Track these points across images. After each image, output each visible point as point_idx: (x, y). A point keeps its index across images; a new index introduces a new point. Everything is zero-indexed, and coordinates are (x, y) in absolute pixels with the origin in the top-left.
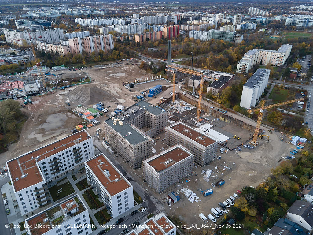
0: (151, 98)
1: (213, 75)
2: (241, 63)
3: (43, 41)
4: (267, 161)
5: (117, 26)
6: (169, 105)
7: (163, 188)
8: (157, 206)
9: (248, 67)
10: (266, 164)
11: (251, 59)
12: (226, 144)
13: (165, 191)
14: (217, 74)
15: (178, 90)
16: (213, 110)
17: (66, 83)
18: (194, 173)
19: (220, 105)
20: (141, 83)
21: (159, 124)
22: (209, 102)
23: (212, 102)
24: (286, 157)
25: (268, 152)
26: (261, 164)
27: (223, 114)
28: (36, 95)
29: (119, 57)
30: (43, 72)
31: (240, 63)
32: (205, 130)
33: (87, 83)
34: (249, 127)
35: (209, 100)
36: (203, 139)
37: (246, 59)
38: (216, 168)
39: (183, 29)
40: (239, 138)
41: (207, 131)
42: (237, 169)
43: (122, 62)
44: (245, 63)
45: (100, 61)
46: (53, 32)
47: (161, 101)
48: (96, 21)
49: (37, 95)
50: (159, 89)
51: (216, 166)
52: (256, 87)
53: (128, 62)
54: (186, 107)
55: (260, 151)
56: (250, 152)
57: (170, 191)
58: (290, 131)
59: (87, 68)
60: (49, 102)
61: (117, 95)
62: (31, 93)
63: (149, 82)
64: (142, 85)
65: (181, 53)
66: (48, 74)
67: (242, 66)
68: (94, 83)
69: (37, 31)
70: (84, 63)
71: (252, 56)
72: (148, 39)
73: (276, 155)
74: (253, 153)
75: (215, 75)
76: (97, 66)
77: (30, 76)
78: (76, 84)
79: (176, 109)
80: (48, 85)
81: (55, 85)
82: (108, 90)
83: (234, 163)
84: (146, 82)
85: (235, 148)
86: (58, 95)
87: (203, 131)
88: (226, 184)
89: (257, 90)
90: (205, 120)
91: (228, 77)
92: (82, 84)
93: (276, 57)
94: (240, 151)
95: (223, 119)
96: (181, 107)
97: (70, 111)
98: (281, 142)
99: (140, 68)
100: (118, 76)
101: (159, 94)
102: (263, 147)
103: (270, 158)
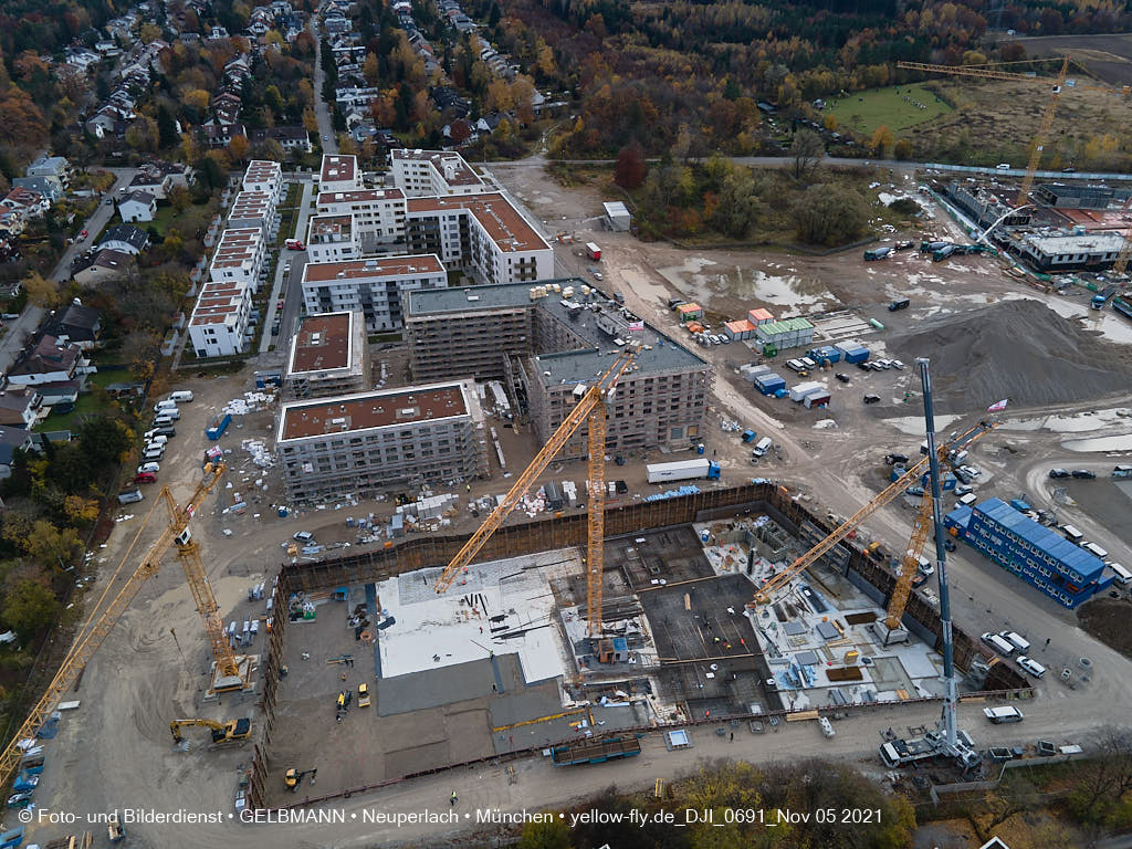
4: (131, 637)
10: (126, 622)
25: (150, 685)
26: (142, 605)
83: (228, 532)
101: (1015, 580)
102: (182, 695)
103: (126, 657)
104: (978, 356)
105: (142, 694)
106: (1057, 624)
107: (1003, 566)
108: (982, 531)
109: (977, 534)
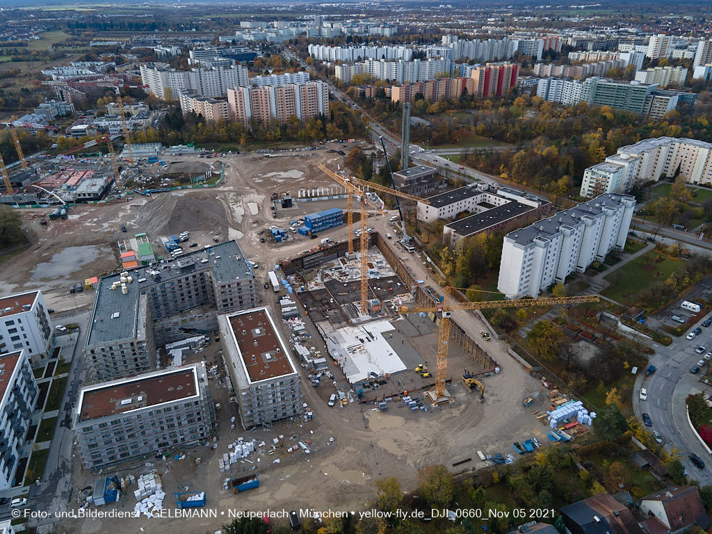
0: (302, 237)
1: (493, 197)
2: (593, 173)
3: (187, 92)
4: (428, 453)
5: (375, 63)
6: (339, 259)
7: (104, 460)
8: (56, 501)
9: (609, 184)
10: (419, 461)
11: (626, 164)
12: (382, 383)
13: (109, 469)
14: (504, 197)
15: (385, 225)
16: (418, 288)
17: (166, 182)
18: (215, 439)
19: (445, 277)
20: (313, 199)
21: (232, 304)
22: (428, 265)
23: (433, 268)
24: (489, 457)
27: (433, 303)
28: (86, 203)
29: (322, 135)
30: (146, 156)
31: (590, 173)
32: (363, 337)
33: (205, 188)
35: (429, 260)
36: (270, 361)
37: (615, 162)
38: (276, 440)
39: (537, 73)
40: (426, 375)
41: (366, 340)
42: (325, 457)
43: (322, 146)
44: (603, 173)
45: (280, 140)
46: (226, 74)
47: (318, 248)
48: (347, 50)
49: (89, 202)
50: (333, 218)
51: (281, 437)
52: (536, 244)
53: (337, 147)
54: (375, 270)
55: (434, 423)
56: (407, 419)
58: (571, 383)
59: (238, 153)
60: (95, 220)
61: (239, 219)
62: (82, 197)
63: (334, 197)
64: (316, 204)
66: (152, 160)
67: (595, 181)
68: (221, 188)
69: (193, 70)
70: (242, 141)
71: (636, 156)
72: (420, 96)
73: (470, 443)
74: (412, 424)
75: (498, 198)
76: (262, 151)
77: (120, 161)
78: (180, 188)
79: (345, 273)
80: (129, 184)
81: (140, 185)
82: (231, 206)
83: (332, 439)
84: (327, 198)
85: (375, 400)
86: (128, 207)
87: (357, 337)
88: (262, 489)
89: (540, 251)
90: (391, 310)
91: (525, 205)
92: (193, 188)
94: (384, 410)
95: (433, 316)
96: (359, 269)
97: (114, 245)
98: (519, 410)
100: (283, 178)
101: (331, 229)
102: (456, 412)
103: (442, 449)
104: (198, 212)
105: (461, 429)
106: (343, 229)
107: (324, 230)
108: (316, 225)
109: (315, 228)
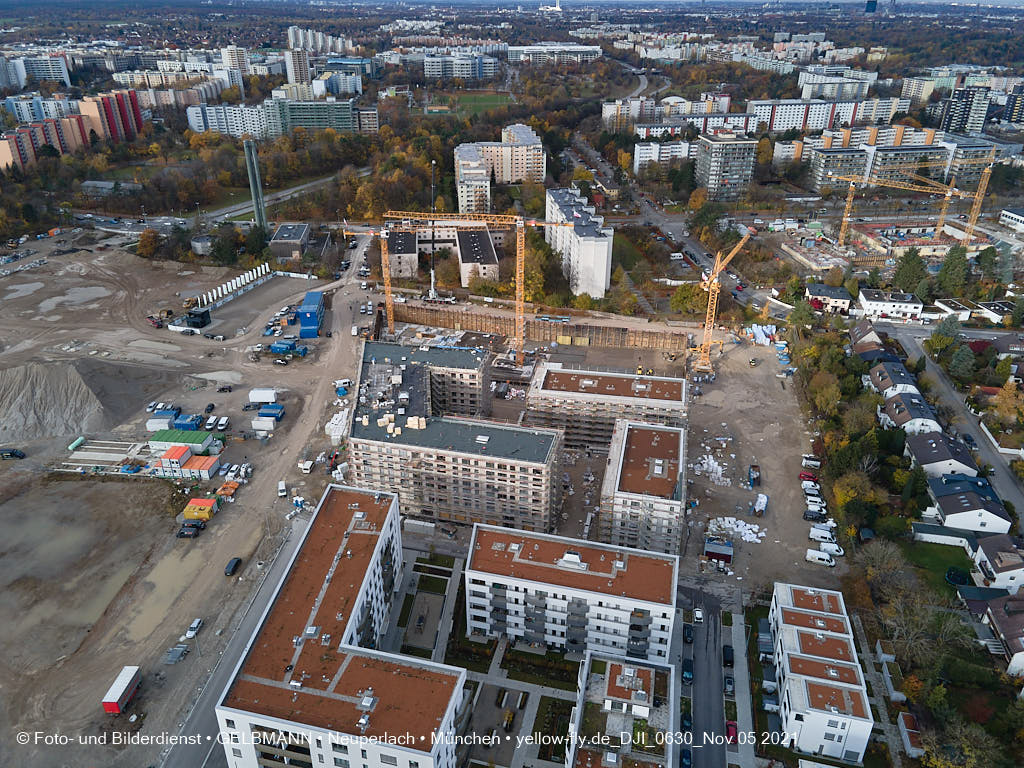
0: (318, 340)
2: (468, 186)
4: (765, 394)
8: (707, 589)
9: (488, 194)
16: (528, 323)
19: (532, 305)
20: (218, 305)
22: (493, 305)
23: (505, 305)
24: (784, 374)
26: (766, 405)
27: (564, 326)
31: (464, 187)
34: (645, 339)
35: (490, 300)
36: (649, 388)
38: (709, 448)
42: (742, 435)
43: (24, 250)
44: (479, 183)
52: (608, 235)
54: (439, 336)
56: (718, 389)
57: (689, 545)
58: (733, 319)
61: (177, 363)
64: (228, 309)
65: (229, 186)
67: (473, 194)
71: (480, 162)
72: (50, 149)
73: (764, 377)
74: (726, 389)
82: (113, 357)
83: (724, 424)
84: (232, 297)
90: (526, 355)
93: (525, 157)
94: (700, 394)
95: (568, 339)
97: (58, 477)
99: (141, 255)
100: (88, 303)
103: (763, 388)
109: (318, 323)
